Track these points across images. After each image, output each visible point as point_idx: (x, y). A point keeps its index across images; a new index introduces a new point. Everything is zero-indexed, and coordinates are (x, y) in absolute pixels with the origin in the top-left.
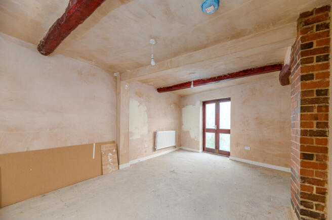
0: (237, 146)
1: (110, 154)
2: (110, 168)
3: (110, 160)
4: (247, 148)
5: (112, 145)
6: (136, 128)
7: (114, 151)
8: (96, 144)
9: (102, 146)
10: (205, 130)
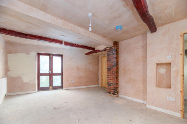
0: (68, 82)
4: (73, 81)
10: (39, 75)
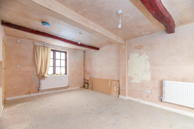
1: (115, 87)
2: (114, 94)
3: (115, 90)
5: (118, 82)
6: (135, 74)
7: (118, 86)
8: (111, 80)
9: (113, 81)
